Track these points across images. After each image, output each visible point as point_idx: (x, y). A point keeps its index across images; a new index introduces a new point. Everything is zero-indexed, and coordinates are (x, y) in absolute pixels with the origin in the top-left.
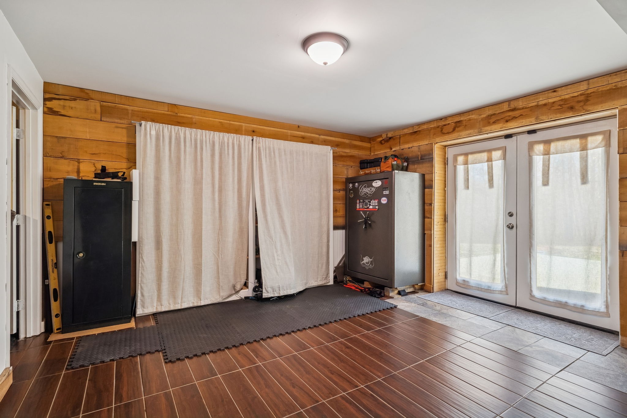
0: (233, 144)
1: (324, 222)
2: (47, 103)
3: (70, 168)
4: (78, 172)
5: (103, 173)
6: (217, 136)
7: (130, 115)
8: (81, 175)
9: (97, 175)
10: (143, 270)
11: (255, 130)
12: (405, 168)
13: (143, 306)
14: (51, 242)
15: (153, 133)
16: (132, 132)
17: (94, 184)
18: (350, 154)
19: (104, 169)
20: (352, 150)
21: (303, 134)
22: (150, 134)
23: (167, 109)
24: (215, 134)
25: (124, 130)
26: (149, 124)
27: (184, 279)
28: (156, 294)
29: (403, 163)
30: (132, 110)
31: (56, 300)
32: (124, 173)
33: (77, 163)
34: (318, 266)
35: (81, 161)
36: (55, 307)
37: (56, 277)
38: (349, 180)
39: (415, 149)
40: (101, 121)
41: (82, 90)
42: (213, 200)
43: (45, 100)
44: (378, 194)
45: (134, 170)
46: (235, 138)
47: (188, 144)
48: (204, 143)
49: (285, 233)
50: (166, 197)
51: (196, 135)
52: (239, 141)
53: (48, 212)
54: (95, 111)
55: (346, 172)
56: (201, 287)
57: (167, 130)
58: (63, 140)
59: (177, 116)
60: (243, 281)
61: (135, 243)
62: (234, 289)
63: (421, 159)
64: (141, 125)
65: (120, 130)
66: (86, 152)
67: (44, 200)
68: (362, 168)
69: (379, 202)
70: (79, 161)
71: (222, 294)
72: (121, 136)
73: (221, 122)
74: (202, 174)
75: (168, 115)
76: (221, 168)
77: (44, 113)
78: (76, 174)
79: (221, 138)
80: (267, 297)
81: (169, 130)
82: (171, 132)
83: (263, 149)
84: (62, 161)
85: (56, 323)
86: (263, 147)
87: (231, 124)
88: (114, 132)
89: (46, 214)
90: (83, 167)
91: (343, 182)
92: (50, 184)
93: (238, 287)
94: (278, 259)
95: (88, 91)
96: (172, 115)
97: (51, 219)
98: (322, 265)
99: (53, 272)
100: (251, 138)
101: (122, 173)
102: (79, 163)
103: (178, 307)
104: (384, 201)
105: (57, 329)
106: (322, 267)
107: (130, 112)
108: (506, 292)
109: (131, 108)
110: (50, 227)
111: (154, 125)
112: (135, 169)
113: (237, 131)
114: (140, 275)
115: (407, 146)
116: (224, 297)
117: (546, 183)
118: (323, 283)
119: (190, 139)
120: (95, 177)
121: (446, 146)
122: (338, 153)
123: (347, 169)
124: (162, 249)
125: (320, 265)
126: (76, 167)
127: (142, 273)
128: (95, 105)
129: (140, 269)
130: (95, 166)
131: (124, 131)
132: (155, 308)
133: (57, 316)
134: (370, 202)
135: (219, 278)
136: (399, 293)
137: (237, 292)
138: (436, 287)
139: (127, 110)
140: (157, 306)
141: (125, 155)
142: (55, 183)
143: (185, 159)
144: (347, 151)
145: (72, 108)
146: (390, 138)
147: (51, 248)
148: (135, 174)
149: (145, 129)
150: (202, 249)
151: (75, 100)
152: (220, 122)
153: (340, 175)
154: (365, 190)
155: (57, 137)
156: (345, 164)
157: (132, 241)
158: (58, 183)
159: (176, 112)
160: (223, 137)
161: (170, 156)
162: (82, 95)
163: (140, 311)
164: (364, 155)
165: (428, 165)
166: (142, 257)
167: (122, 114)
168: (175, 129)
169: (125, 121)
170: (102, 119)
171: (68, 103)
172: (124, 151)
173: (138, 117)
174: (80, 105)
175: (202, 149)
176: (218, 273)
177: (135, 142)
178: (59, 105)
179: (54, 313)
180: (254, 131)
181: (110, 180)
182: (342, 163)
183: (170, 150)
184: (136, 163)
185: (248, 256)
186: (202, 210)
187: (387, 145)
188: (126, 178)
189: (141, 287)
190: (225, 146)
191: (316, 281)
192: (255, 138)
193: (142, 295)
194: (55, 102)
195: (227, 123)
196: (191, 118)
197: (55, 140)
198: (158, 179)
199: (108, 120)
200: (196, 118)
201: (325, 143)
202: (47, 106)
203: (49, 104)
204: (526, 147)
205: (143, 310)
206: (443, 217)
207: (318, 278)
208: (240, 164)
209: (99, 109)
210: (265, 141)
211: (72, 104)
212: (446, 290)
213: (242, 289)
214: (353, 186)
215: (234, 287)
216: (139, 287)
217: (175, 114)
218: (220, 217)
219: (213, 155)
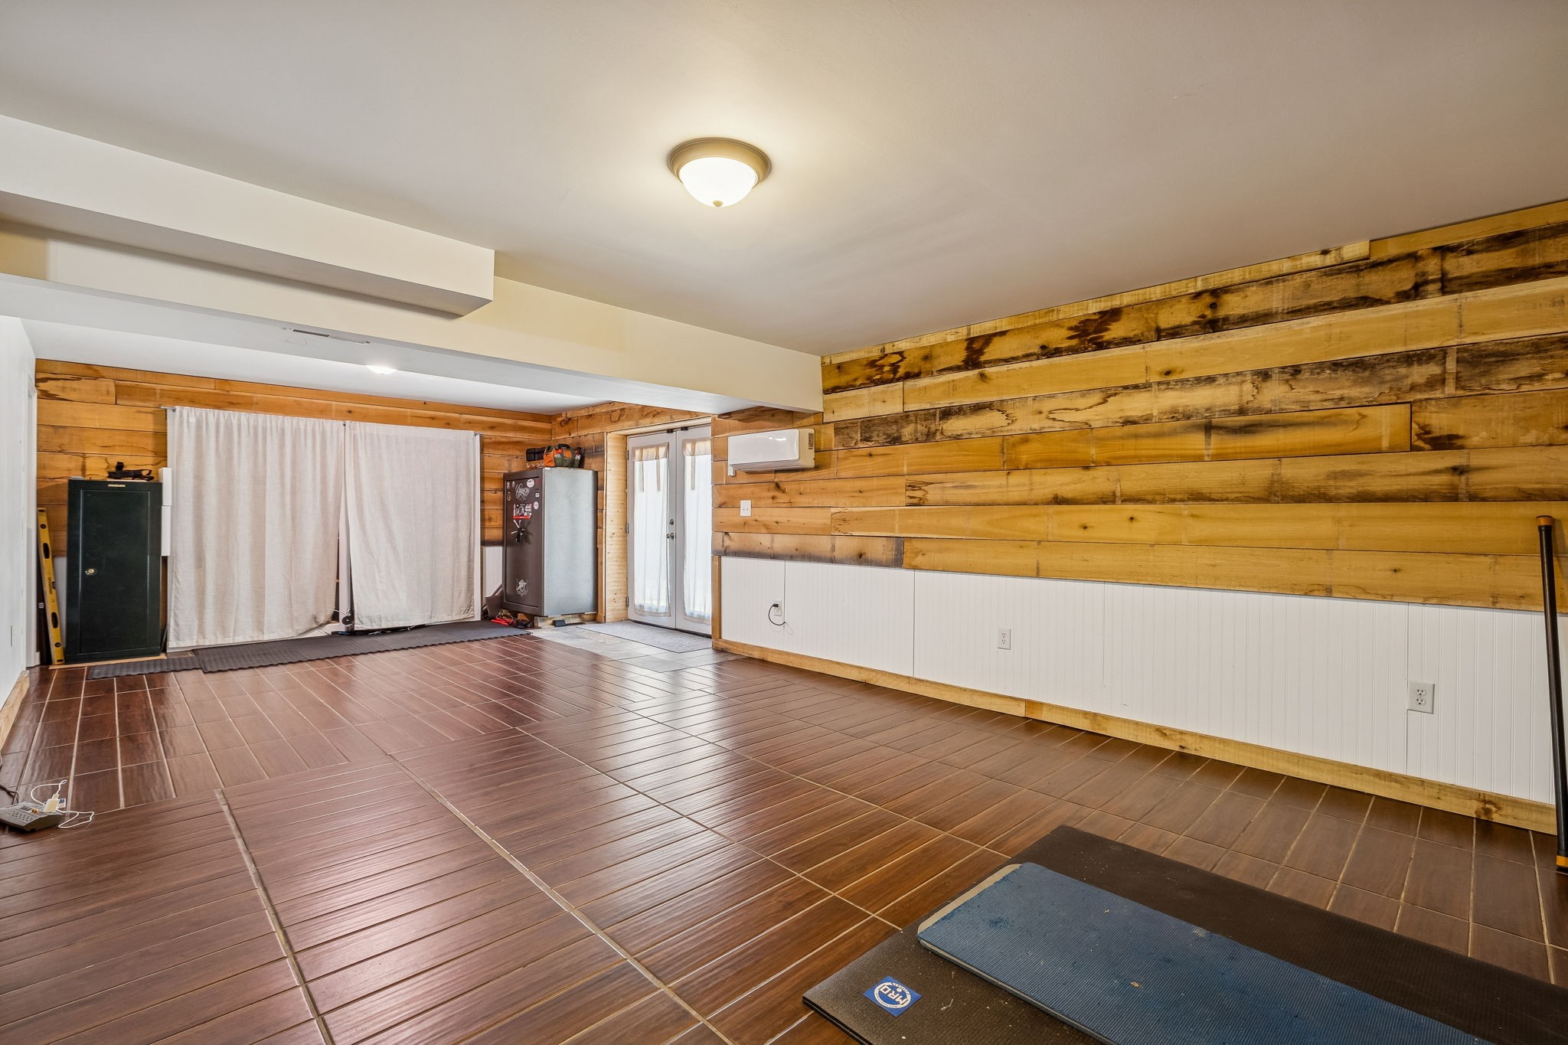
0: (314, 432)
1: (463, 534)
2: (40, 384)
3: (72, 465)
4: (83, 469)
5: (119, 470)
6: (289, 422)
7: (158, 396)
8: (87, 473)
9: (111, 475)
10: (178, 592)
11: (352, 409)
12: (577, 463)
13: (177, 638)
14: (47, 556)
15: (193, 420)
16: (162, 418)
17: (110, 485)
18: (515, 440)
19: (120, 466)
20: (518, 434)
21: (432, 413)
22: (188, 422)
23: (213, 386)
24: (286, 420)
25: (149, 415)
26: (186, 409)
27: (238, 605)
28: (196, 623)
29: (574, 456)
30: (162, 390)
31: (55, 626)
32: (150, 471)
33: (81, 459)
34: (453, 595)
35: (87, 455)
36: (55, 635)
37: (55, 598)
38: (508, 477)
39: (590, 437)
40: (116, 404)
41: (88, 366)
42: (283, 505)
43: (37, 381)
44: (529, 499)
45: (164, 468)
46: (317, 424)
47: (244, 433)
48: (268, 432)
49: (394, 548)
50: (211, 501)
51: (256, 421)
52: (323, 428)
53: (44, 520)
54: (108, 393)
55: (507, 465)
56: (263, 617)
57: (212, 416)
58: (61, 430)
59: (229, 395)
60: (331, 610)
61: (165, 559)
62: (316, 622)
63: (596, 452)
64: (174, 411)
65: (143, 416)
66: (95, 444)
67: (38, 505)
68: (529, 460)
69: (533, 507)
70: (84, 456)
71: (296, 628)
72: (147, 424)
73: (298, 401)
74: (265, 471)
75: (214, 394)
76: (294, 463)
77: (38, 398)
78: (80, 473)
79: (295, 424)
80: (360, 629)
81: (216, 416)
82: (218, 418)
83: (361, 438)
84: (61, 456)
85: (56, 653)
86: (361, 434)
87: (314, 403)
88: (134, 418)
89: (41, 523)
90: (89, 463)
91: (500, 479)
92: (45, 485)
93: (322, 619)
94: (381, 582)
95: (95, 368)
96: (221, 394)
97: (47, 529)
98: (460, 593)
99: (51, 593)
100: (342, 423)
101: (147, 472)
102: (84, 458)
103: (229, 641)
104: (536, 505)
105: (59, 661)
106: (459, 596)
107: (158, 391)
108: (669, 614)
109: (160, 387)
110: (46, 539)
111: (193, 411)
112: (166, 466)
113: (323, 413)
114: (173, 600)
115: (583, 433)
116: (300, 632)
117: (693, 488)
118: (462, 618)
119: (246, 426)
120: (109, 477)
121: (627, 436)
122: (494, 439)
123: (509, 460)
124: (205, 567)
125: (456, 594)
126: (80, 464)
127: (176, 597)
128: (107, 385)
129: (173, 591)
130: (107, 462)
131: (150, 417)
132: (195, 641)
133: (57, 645)
134: (524, 507)
135: (291, 607)
136: (554, 623)
137: (321, 626)
138: (609, 615)
139: (154, 389)
140: (198, 638)
141: (150, 447)
142: (50, 484)
143: (239, 453)
144: (510, 434)
145: (74, 390)
146: (570, 419)
147: (46, 563)
148: (166, 475)
149: (181, 416)
150: (264, 568)
151: (79, 379)
152: (296, 401)
153: (497, 469)
154: (521, 492)
155: (53, 426)
156: (505, 453)
157: (162, 555)
158: (54, 483)
159: (228, 389)
160: (298, 422)
161: (217, 449)
162: (89, 372)
163: (172, 644)
164: (537, 440)
165: (599, 459)
166: (176, 577)
167: (149, 394)
168: (223, 415)
169: (151, 404)
170: (118, 402)
171: (68, 384)
172: (149, 443)
173: (170, 398)
174: (86, 385)
175: (265, 439)
176: (291, 600)
177: (166, 430)
178: (58, 386)
179: (53, 640)
180: (350, 412)
181: (130, 480)
182: (500, 452)
183: (217, 442)
184: (166, 457)
185: (338, 578)
186: (265, 517)
187: (566, 428)
188: (152, 478)
189: (175, 615)
190: (300, 435)
191: (449, 615)
192: (348, 422)
193: (177, 624)
194: (50, 383)
195: (308, 402)
196: (251, 397)
197: (51, 430)
198: (199, 478)
199: (126, 403)
200: (258, 396)
201: (469, 425)
202: (40, 388)
203: (43, 386)
204: (680, 444)
205: (177, 644)
206: (623, 527)
207: (452, 611)
208: (324, 457)
209: (113, 389)
210: (365, 428)
211: (75, 384)
212: (626, 620)
213: (328, 623)
214: (511, 485)
215: (315, 618)
216: (172, 614)
217: (225, 392)
218: (294, 527)
219: (282, 446)
